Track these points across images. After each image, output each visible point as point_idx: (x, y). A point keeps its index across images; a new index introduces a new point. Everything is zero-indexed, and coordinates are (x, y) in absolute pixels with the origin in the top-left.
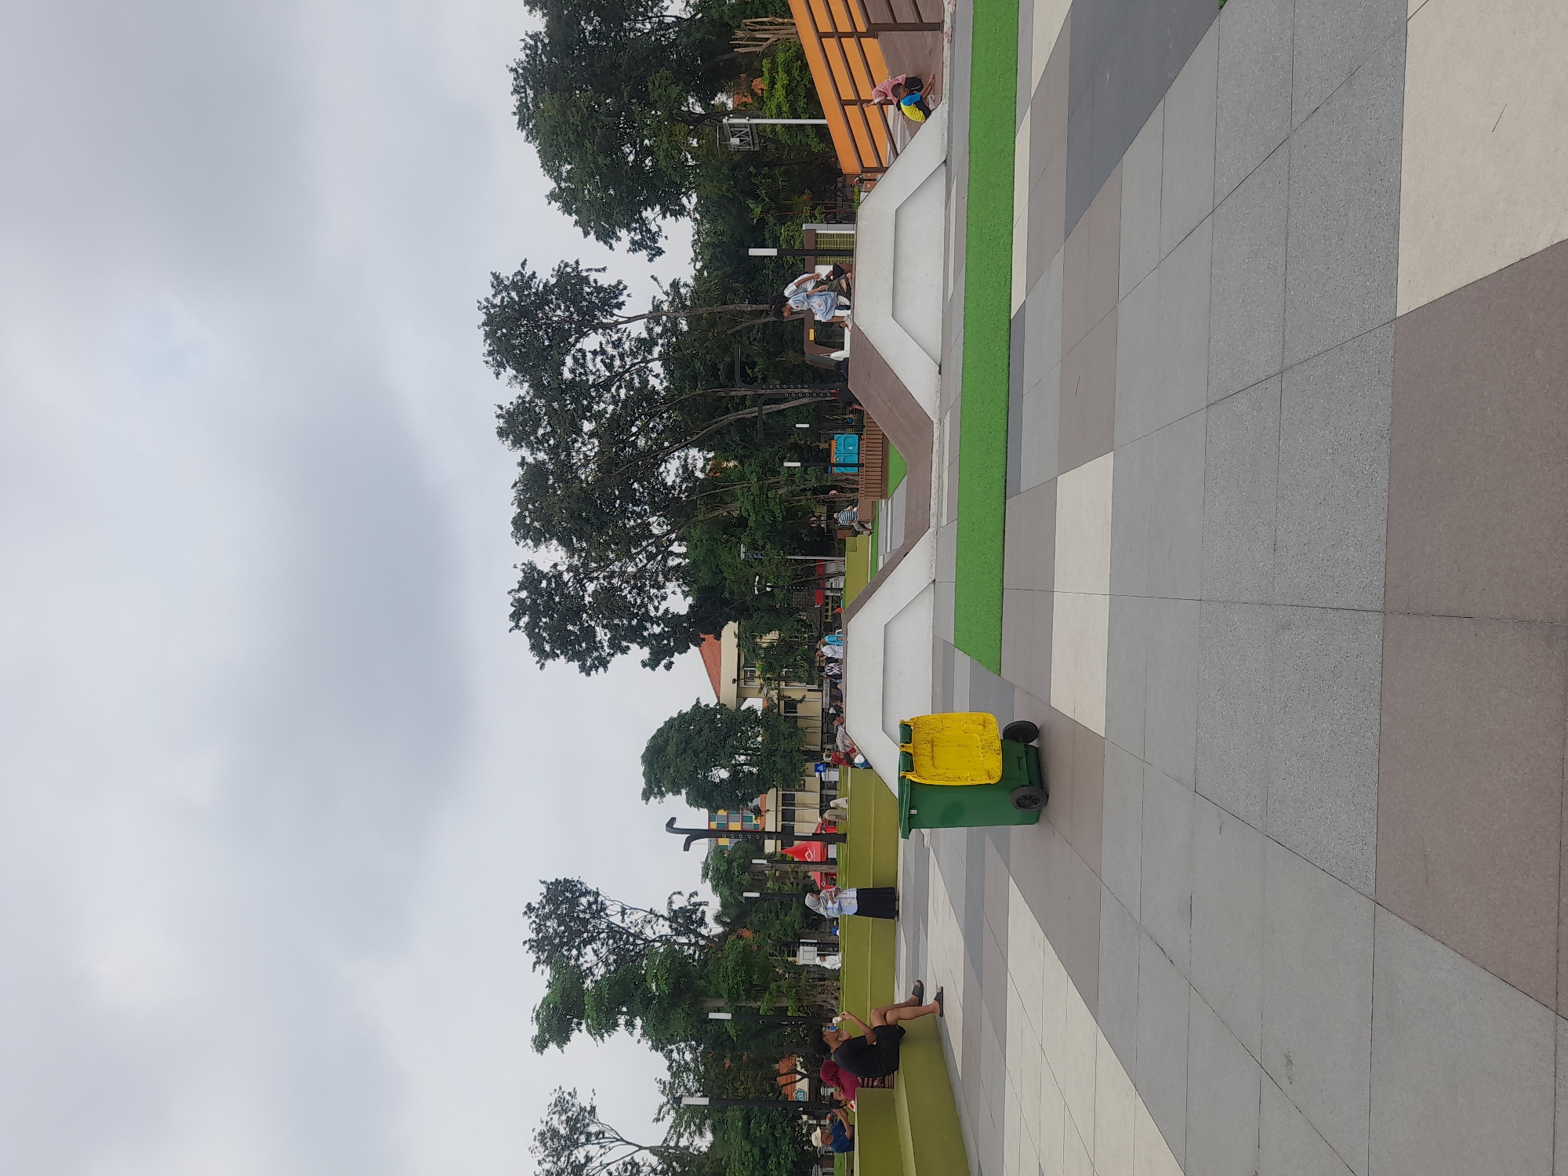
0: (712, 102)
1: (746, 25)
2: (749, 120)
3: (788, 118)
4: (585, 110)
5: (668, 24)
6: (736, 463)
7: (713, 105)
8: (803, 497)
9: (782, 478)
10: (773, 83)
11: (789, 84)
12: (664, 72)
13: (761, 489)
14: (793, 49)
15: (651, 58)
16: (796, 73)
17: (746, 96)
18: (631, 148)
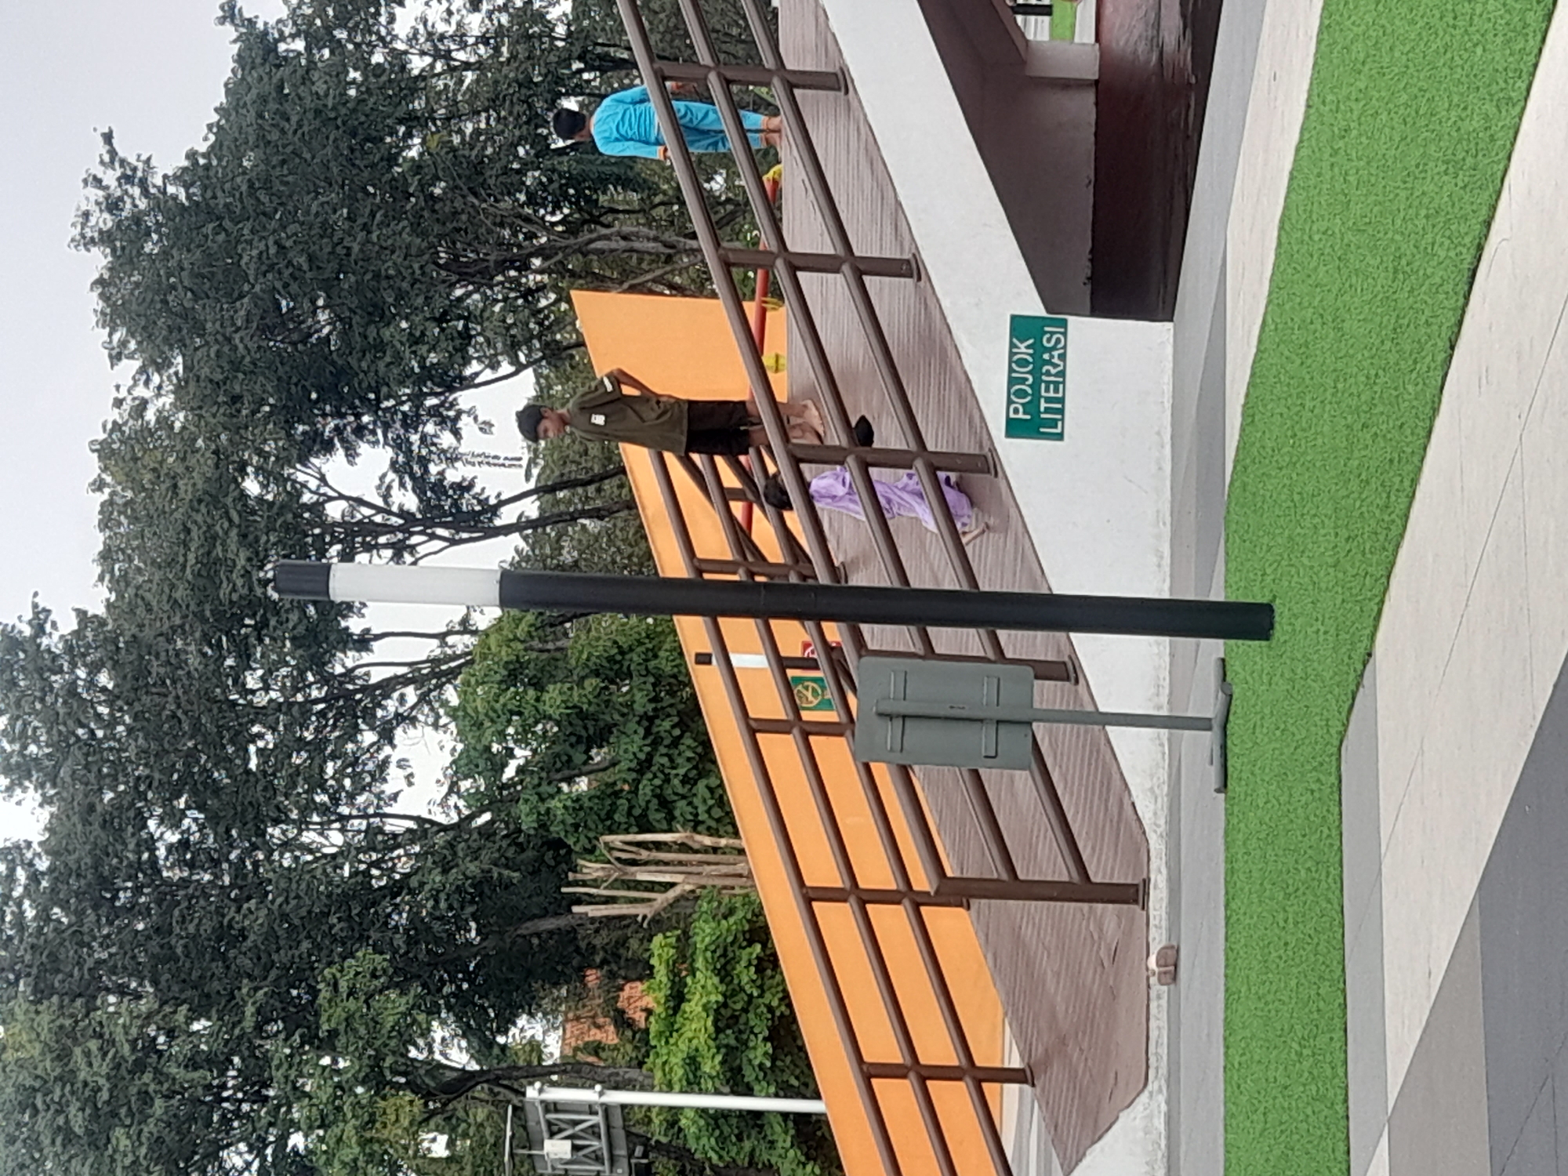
0: (501, 1040)
1: (611, 849)
2: (601, 1094)
3: (717, 1092)
4: (127, 1048)
5: (395, 836)
7: (504, 1048)
10: (677, 997)
11: (725, 1005)
12: (366, 958)
14: (740, 914)
15: (333, 920)
16: (745, 975)
17: (599, 1027)
18: (249, 1158)
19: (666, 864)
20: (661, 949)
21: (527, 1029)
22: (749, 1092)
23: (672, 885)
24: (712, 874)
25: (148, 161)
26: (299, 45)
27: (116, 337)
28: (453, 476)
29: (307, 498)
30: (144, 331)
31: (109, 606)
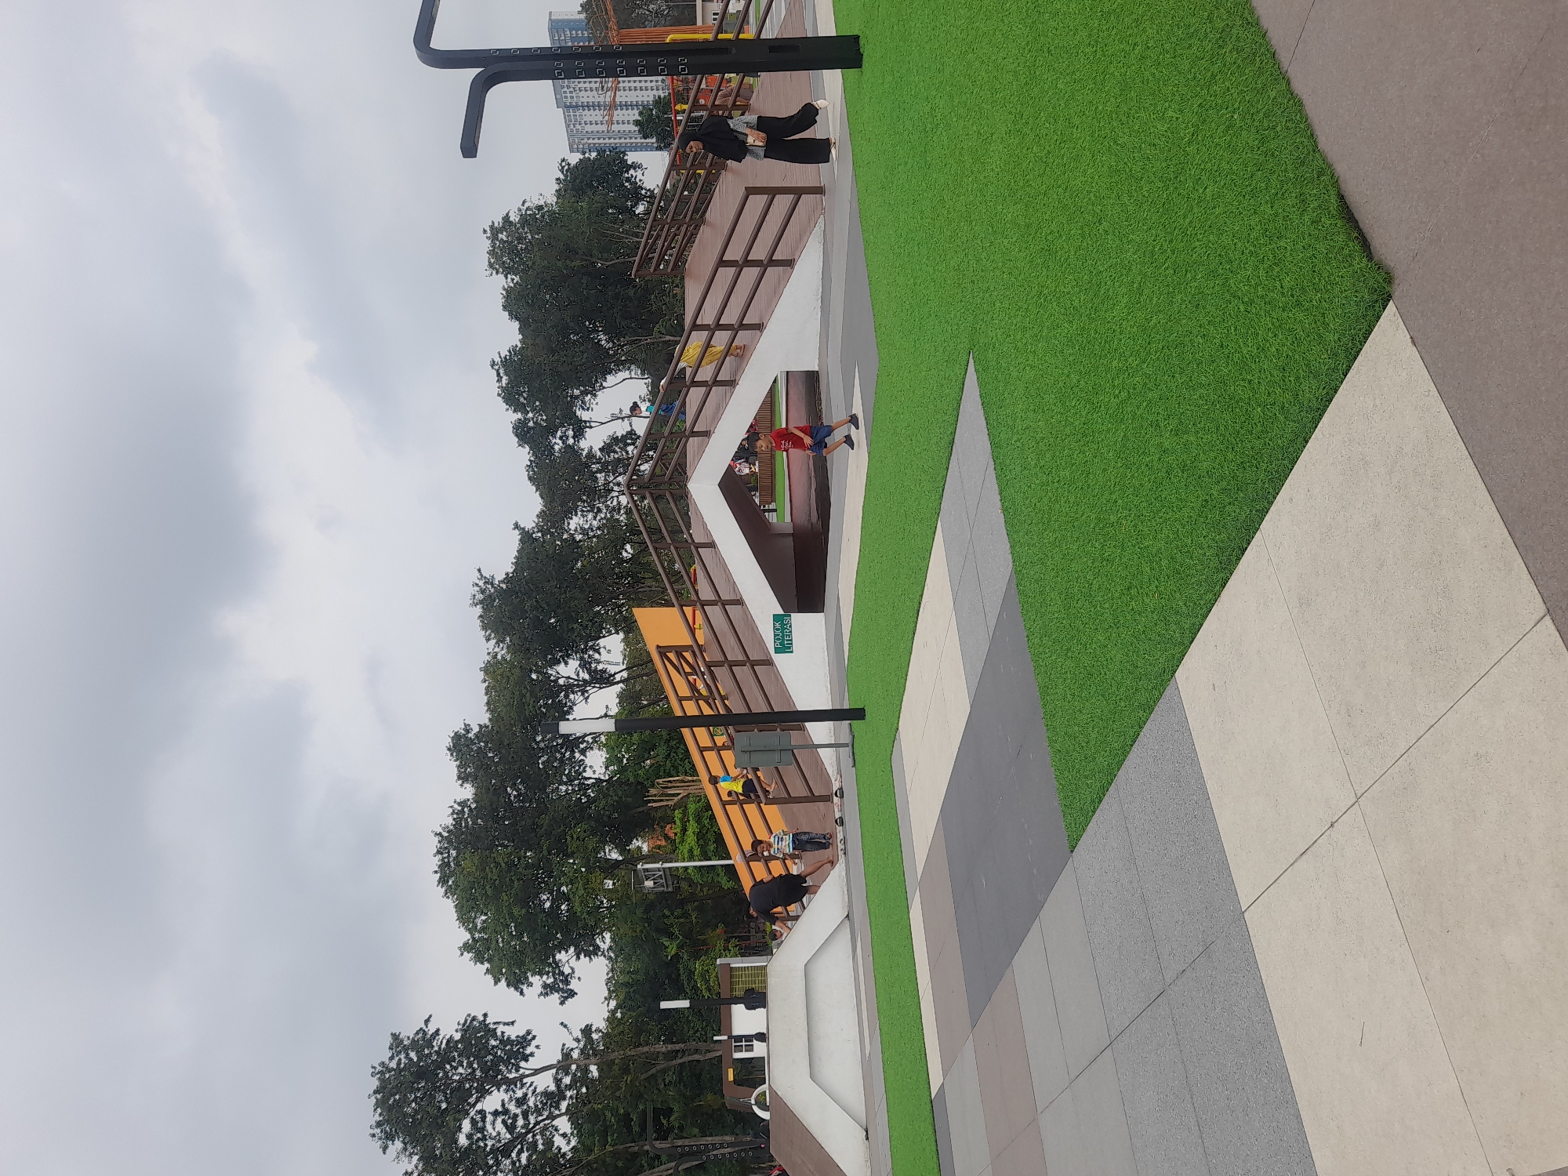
0: (628, 848)
1: (659, 784)
2: (662, 864)
3: (699, 860)
4: (504, 865)
5: (589, 785)
7: (629, 851)
11: (700, 832)
12: (582, 827)
14: (701, 802)
16: (705, 823)
17: (660, 840)
18: (548, 896)
19: (678, 787)
20: (678, 814)
21: (636, 843)
22: (710, 860)
23: (679, 794)
24: (691, 790)
25: (493, 576)
26: (540, 534)
27: (487, 633)
28: (600, 667)
29: (552, 678)
30: (496, 631)
31: (490, 720)
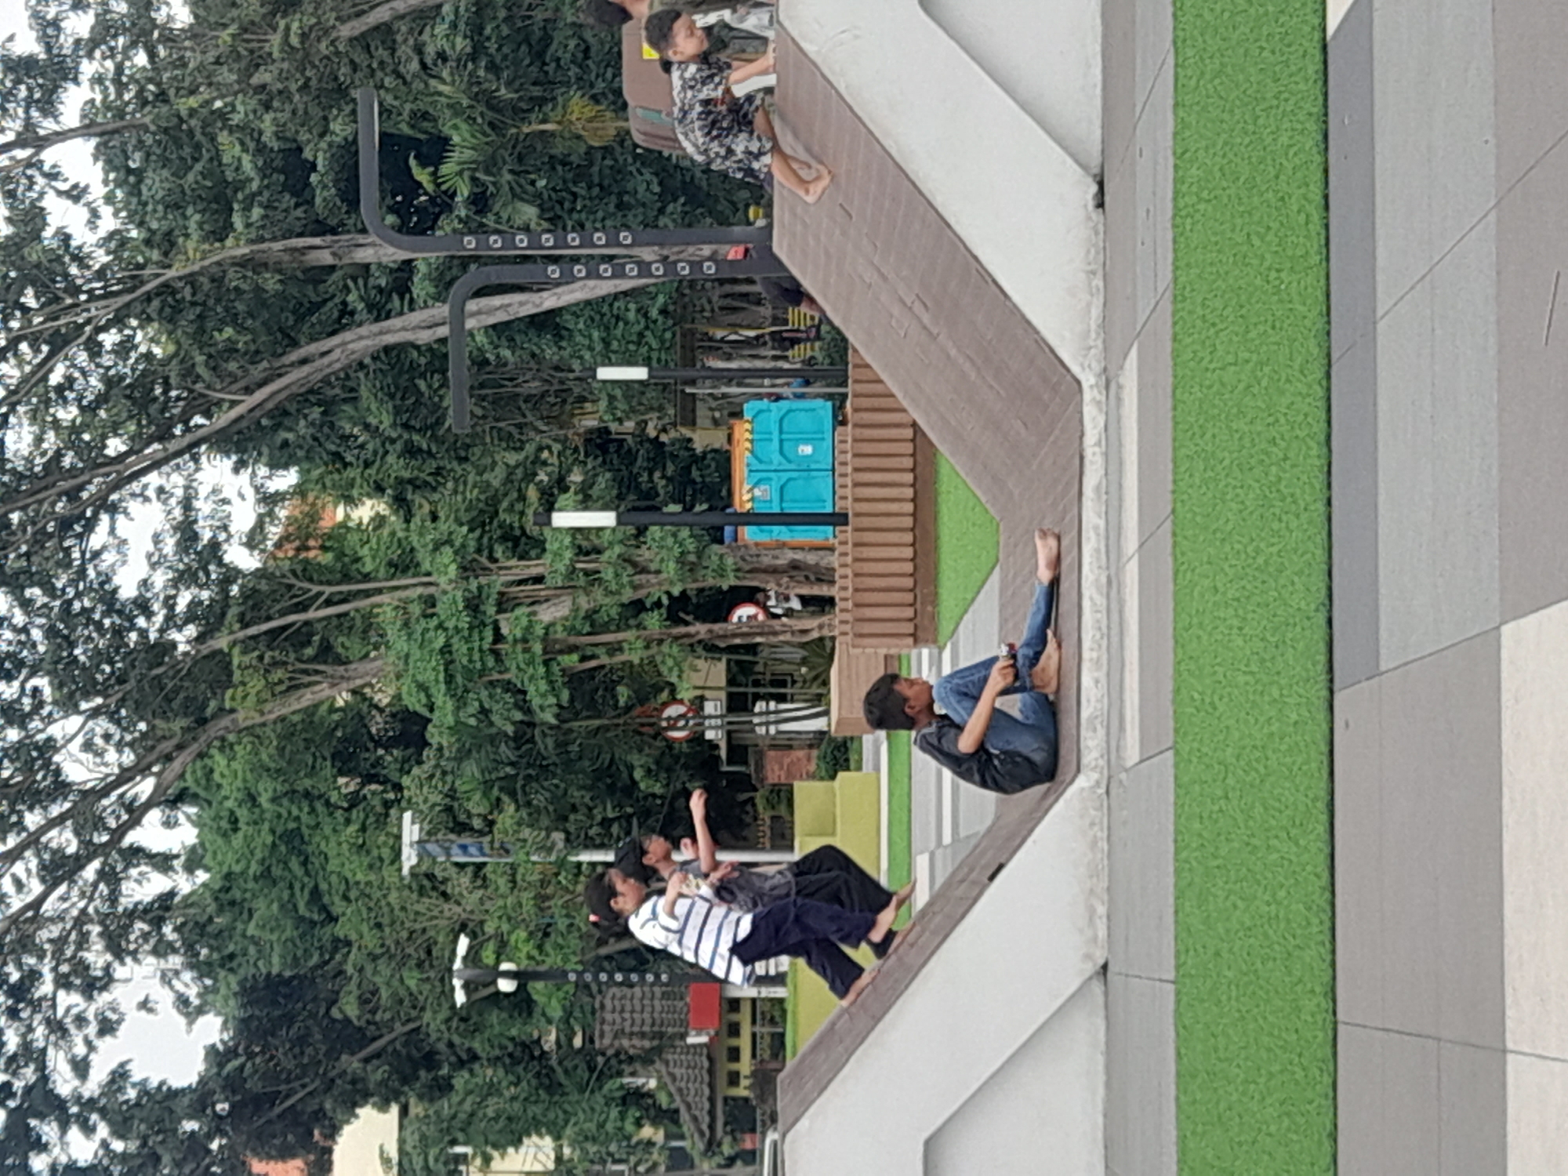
6: (383, 508)
8: (629, 635)
9: (554, 563)
13: (473, 605)
